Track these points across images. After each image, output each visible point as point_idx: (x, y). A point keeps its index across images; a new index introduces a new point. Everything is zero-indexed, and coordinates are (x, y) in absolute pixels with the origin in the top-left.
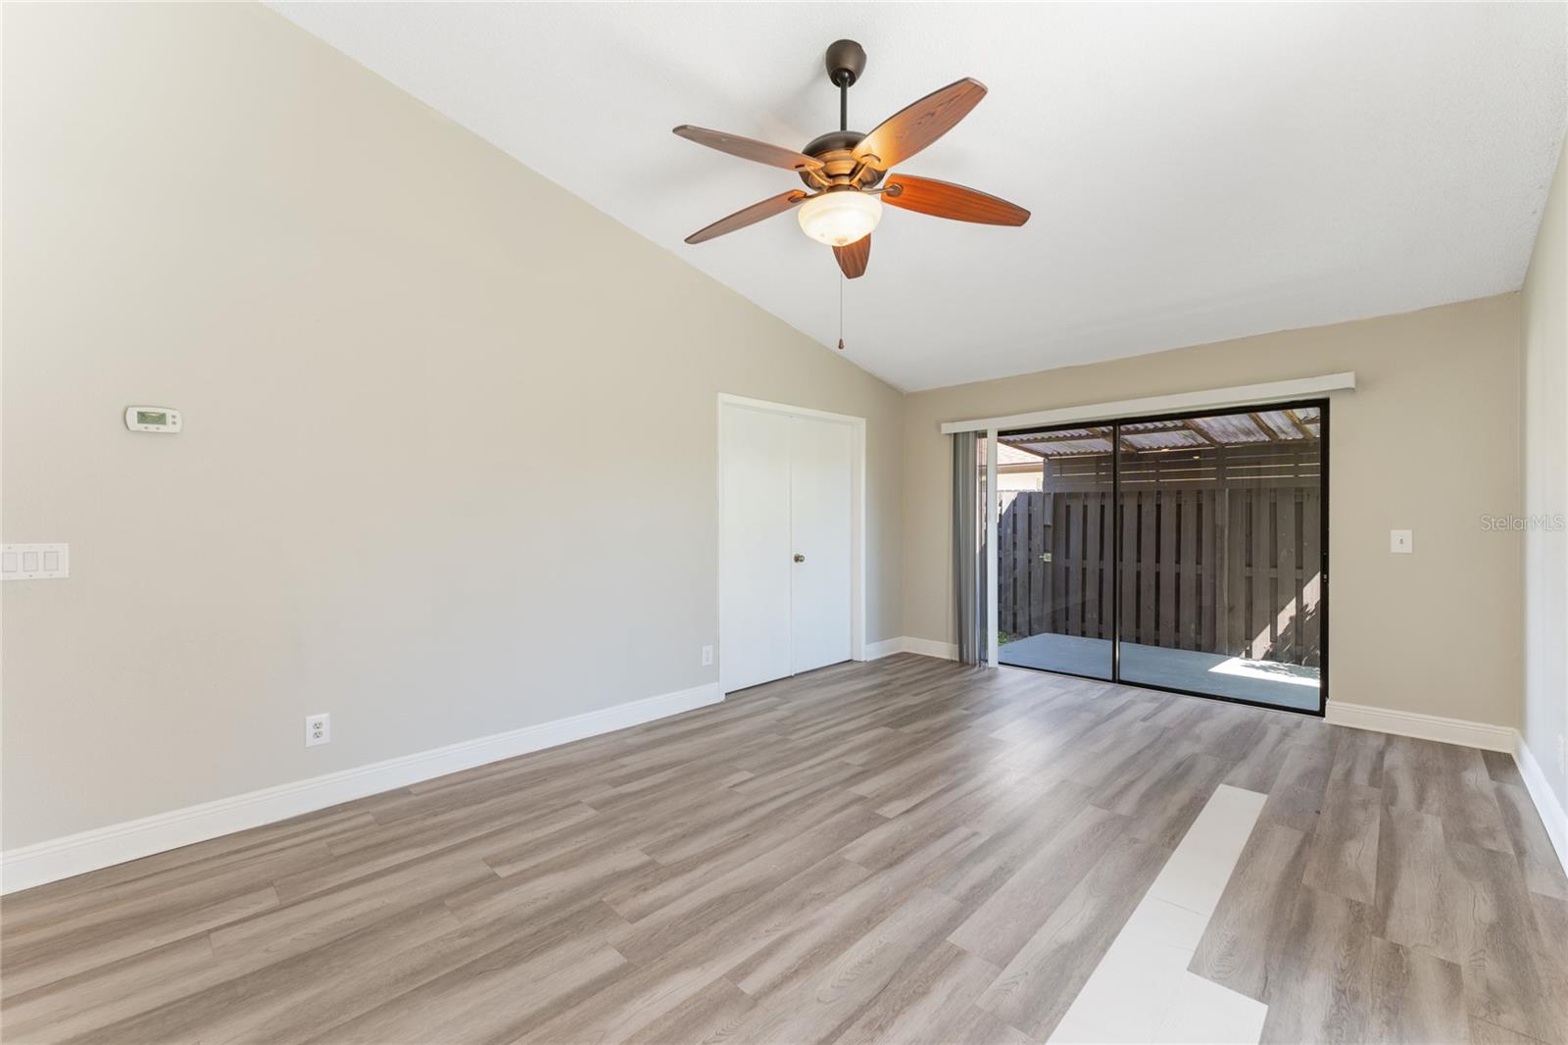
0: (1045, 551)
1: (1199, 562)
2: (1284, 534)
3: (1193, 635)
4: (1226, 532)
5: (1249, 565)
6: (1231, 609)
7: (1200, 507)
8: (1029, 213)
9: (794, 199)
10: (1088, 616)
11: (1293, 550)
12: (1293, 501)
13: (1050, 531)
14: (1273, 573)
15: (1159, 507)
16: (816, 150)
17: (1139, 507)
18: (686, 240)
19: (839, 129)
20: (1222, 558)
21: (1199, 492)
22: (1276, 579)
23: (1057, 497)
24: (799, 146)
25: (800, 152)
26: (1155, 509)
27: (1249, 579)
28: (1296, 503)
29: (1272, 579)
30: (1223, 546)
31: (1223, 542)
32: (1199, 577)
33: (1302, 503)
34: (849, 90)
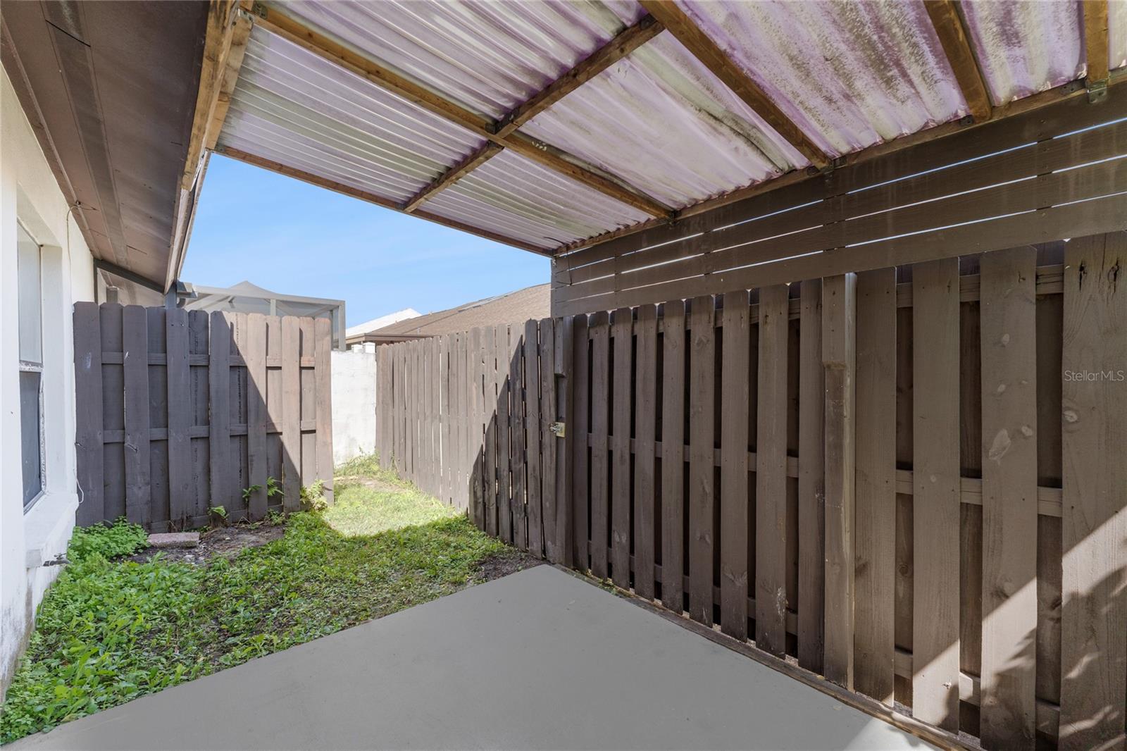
0: (558, 419)
1: (793, 452)
2: (1002, 388)
3: (781, 612)
4: (849, 381)
5: (905, 464)
6: (861, 570)
7: (794, 327)
10: (616, 537)
11: (1030, 432)
12: (1030, 289)
13: (564, 385)
14: (970, 492)
15: (719, 332)
17: (688, 334)
20: (839, 446)
21: (794, 293)
22: (979, 508)
23: (578, 324)
26: (712, 337)
27: (906, 501)
28: (1041, 299)
29: (964, 507)
30: (840, 416)
31: (839, 406)
32: (793, 483)
33: (1059, 297)
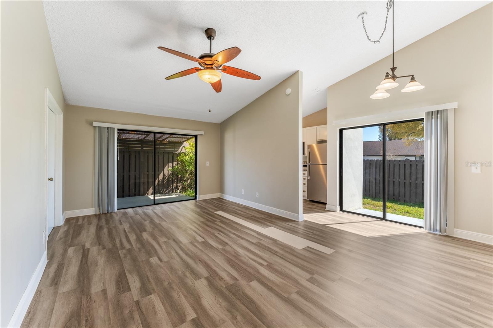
8: (261, 77)
9: (197, 70)
16: (202, 57)
18: (165, 78)
19: (209, 52)
24: (197, 56)
25: (198, 58)
34: (212, 41)
